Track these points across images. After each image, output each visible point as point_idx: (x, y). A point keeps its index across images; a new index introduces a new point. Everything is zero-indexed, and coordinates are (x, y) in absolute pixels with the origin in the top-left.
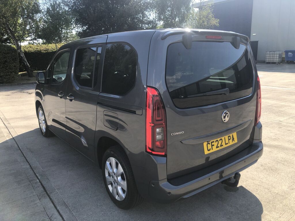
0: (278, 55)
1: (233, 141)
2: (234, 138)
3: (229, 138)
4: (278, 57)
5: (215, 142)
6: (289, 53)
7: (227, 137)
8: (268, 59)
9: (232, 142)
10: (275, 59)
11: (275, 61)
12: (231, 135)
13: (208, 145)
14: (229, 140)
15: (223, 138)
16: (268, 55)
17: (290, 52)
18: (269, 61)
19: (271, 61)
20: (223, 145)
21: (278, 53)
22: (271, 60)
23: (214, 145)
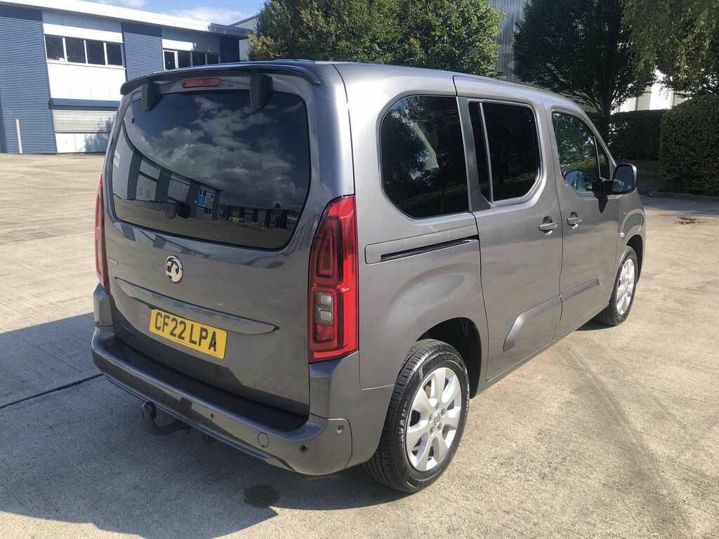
1: (212, 348)
2: (215, 343)
3: (204, 334)
5: (171, 318)
7: (197, 327)
9: (209, 348)
12: (211, 330)
13: (159, 317)
14: (201, 337)
15: (189, 323)
20: (183, 338)
23: (167, 324)
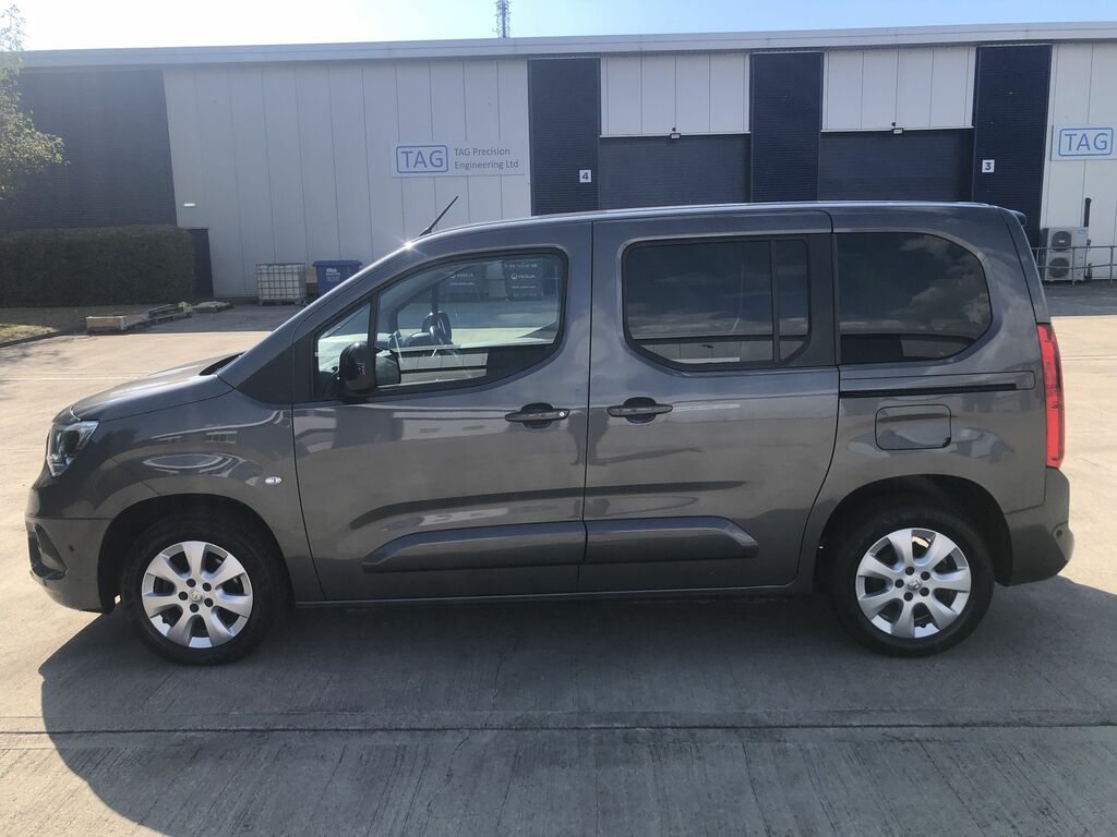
0: (296, 278)
4: (297, 284)
6: (328, 270)
8: (266, 292)
10: (291, 291)
11: (292, 297)
16: (265, 278)
17: (333, 267)
18: (272, 298)
19: (278, 297)
21: (296, 271)
22: (277, 295)
